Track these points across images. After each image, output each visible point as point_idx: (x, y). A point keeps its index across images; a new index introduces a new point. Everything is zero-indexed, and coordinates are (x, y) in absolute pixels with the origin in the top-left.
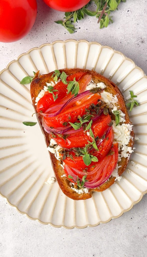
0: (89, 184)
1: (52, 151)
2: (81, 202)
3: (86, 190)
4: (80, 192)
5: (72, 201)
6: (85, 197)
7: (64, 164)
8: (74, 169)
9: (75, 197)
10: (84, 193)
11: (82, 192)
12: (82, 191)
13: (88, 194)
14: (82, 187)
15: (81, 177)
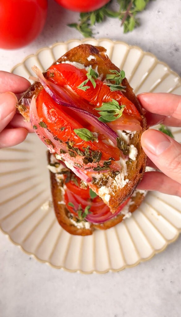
0: (91, 217)
1: (53, 169)
2: (79, 238)
3: (87, 225)
4: (79, 225)
5: (67, 235)
6: (85, 233)
7: (65, 187)
8: (77, 196)
9: (72, 231)
10: (84, 228)
11: (82, 226)
12: (83, 224)
13: (88, 230)
14: (83, 219)
15: (84, 207)
